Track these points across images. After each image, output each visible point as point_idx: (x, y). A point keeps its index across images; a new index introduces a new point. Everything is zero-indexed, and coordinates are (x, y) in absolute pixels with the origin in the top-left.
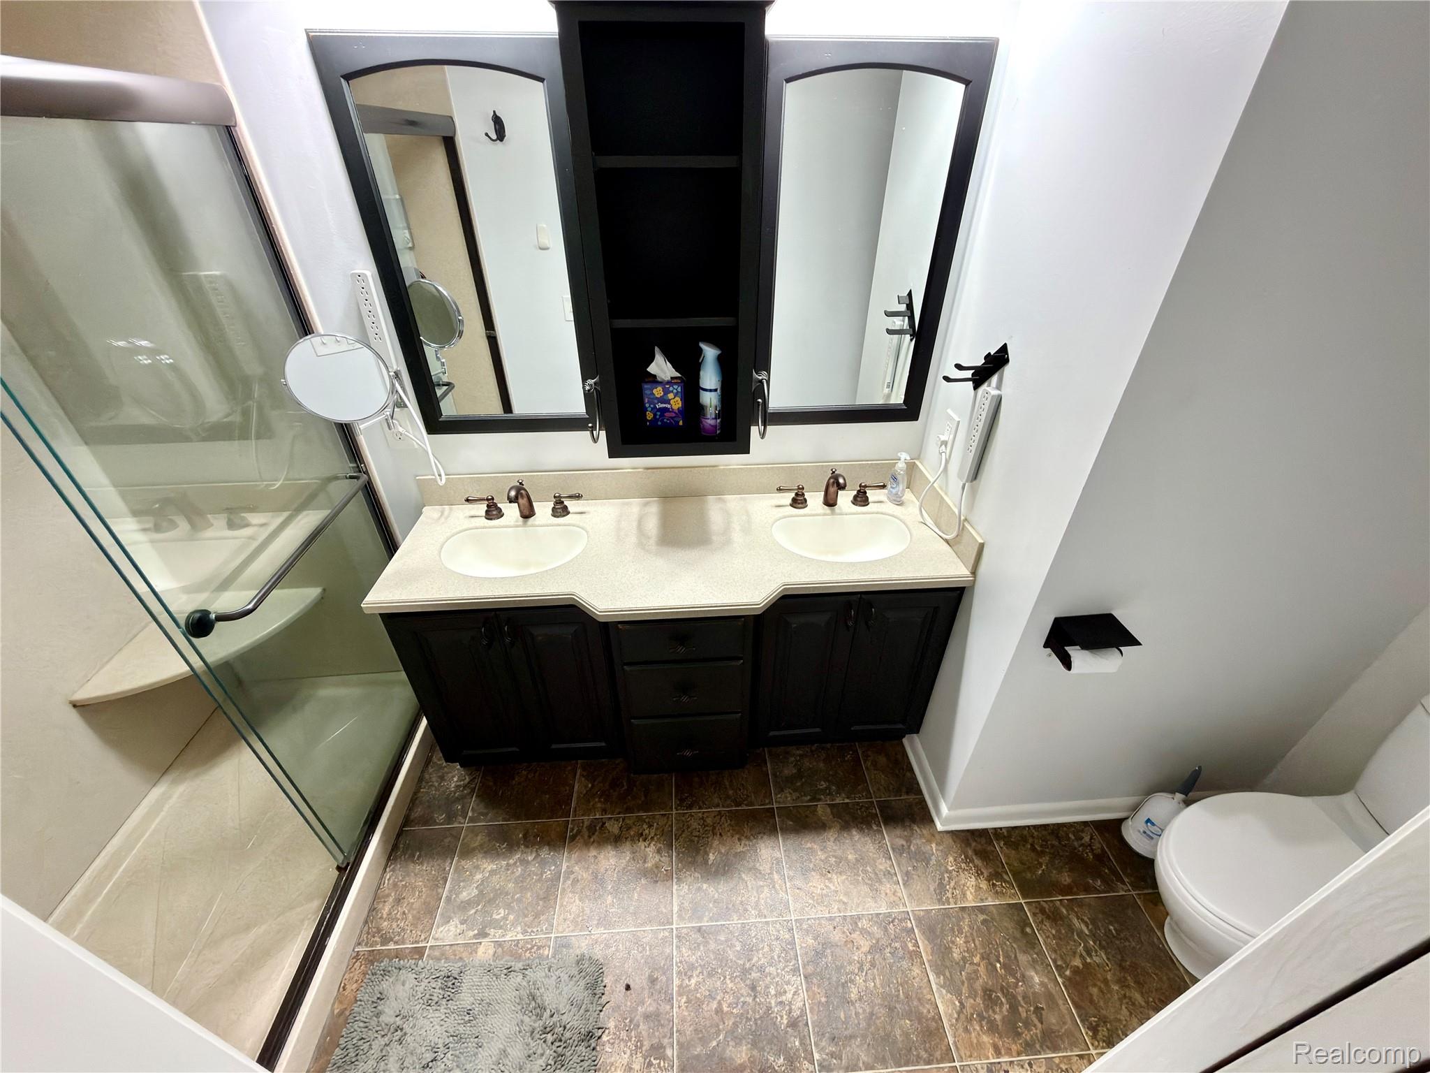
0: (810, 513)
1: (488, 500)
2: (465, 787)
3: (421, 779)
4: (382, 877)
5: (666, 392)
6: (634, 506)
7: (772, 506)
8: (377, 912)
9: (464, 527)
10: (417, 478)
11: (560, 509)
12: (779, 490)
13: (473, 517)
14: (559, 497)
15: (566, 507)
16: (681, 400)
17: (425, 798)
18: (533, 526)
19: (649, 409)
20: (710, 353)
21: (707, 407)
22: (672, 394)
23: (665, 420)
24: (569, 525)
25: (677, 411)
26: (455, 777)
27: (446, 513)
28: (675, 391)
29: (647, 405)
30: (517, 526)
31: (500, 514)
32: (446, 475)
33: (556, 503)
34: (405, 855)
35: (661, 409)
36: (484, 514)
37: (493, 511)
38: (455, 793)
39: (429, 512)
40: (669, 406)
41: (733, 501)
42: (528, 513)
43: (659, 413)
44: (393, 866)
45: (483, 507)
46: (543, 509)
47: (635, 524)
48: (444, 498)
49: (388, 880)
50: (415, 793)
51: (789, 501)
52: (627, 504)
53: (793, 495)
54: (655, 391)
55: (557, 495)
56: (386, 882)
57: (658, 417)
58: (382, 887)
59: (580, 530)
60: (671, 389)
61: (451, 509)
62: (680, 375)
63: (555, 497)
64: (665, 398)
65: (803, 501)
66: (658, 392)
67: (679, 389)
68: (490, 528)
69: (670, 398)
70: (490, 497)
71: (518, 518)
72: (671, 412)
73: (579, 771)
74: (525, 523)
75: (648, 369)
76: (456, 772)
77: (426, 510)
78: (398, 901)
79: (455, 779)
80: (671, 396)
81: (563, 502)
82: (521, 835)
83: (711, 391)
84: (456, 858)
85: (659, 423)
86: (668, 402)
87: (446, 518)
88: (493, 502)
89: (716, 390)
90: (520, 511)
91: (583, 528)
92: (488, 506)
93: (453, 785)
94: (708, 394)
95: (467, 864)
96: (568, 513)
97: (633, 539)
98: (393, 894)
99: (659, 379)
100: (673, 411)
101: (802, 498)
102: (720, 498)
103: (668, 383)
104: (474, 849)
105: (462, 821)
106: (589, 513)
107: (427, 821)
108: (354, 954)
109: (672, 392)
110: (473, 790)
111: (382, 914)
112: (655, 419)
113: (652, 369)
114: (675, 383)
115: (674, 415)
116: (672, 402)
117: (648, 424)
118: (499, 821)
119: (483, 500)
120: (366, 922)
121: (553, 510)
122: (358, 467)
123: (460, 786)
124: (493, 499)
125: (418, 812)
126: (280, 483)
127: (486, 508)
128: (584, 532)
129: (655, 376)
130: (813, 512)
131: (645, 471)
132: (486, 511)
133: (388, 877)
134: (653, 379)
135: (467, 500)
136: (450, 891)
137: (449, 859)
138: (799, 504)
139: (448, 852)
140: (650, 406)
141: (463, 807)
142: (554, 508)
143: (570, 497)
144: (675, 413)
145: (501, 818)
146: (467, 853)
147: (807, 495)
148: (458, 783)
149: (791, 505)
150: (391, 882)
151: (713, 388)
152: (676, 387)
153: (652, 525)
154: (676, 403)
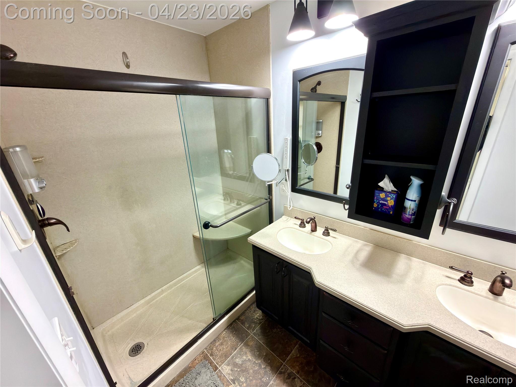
0: (473, 291)
1: (302, 220)
2: (259, 320)
3: (249, 307)
4: (222, 332)
5: (387, 196)
6: (360, 243)
7: (443, 275)
8: (215, 342)
9: (291, 226)
10: (285, 205)
11: (326, 233)
12: (451, 268)
13: (295, 224)
14: (327, 228)
15: (329, 233)
16: (394, 202)
17: (247, 314)
18: (314, 235)
19: (376, 202)
20: (416, 182)
21: (407, 208)
22: (389, 198)
23: (383, 209)
24: (327, 240)
25: (390, 207)
26: (258, 314)
27: (288, 220)
28: (392, 197)
29: (375, 200)
30: (307, 233)
31: (304, 227)
32: (292, 207)
33: (325, 230)
34: (231, 330)
35: (382, 204)
36: (299, 224)
37: (302, 225)
38: (255, 320)
39: (284, 217)
40: (387, 203)
41: (416, 262)
42: (314, 230)
43: (380, 205)
44: (227, 330)
45: (299, 222)
46: (320, 230)
47: (355, 251)
48: (289, 214)
49: (224, 334)
50: (245, 310)
51: (459, 278)
52: (357, 241)
53: (462, 275)
54: (381, 195)
55: (327, 227)
56: (223, 334)
57: (379, 207)
58: (221, 335)
59: (330, 244)
60: (390, 195)
61: (291, 219)
62: (397, 190)
63: (325, 227)
64: (385, 199)
65: (470, 282)
66: (382, 195)
67: (394, 196)
68: (298, 230)
69: (388, 200)
70: (303, 219)
71: (310, 230)
72: (387, 206)
73: (297, 346)
74: (311, 233)
75: (378, 184)
76: (259, 312)
77: (283, 217)
78: (222, 344)
79: (258, 315)
80: (389, 199)
81: (328, 230)
82: (265, 354)
83: (412, 201)
84: (243, 344)
85: (380, 210)
86: (387, 201)
87: (287, 221)
88: (303, 221)
89: (415, 201)
90: (311, 228)
91: (331, 244)
92: (301, 222)
93: (256, 316)
94: (410, 202)
95: (244, 349)
96: (329, 235)
97: (350, 257)
98: (222, 340)
99: (385, 190)
100: (388, 206)
101: (469, 280)
102: (409, 258)
103: (389, 192)
104: (249, 346)
105: (252, 332)
106: (337, 239)
107: (243, 323)
108: (203, 351)
109: (390, 197)
110: (260, 323)
111: (216, 345)
112: (377, 208)
113: (381, 184)
114: (393, 193)
115: (388, 208)
116: (389, 202)
117: (374, 208)
118: (261, 342)
119: (300, 219)
120: (211, 343)
121: (323, 232)
122: (270, 197)
123: (257, 318)
124: (303, 220)
125: (243, 318)
126: (251, 196)
127: (300, 223)
128: (331, 245)
129: (383, 188)
130: (476, 292)
131: (370, 230)
132: (300, 224)
133: (224, 333)
134: (382, 189)
135: (295, 218)
136: (235, 355)
137: (241, 342)
138: (466, 282)
139: (242, 340)
140: (376, 201)
141: (254, 326)
142: (324, 231)
143: (331, 229)
144: (389, 207)
145: (262, 341)
146: (247, 345)
147: (474, 279)
148: (258, 317)
149: (459, 280)
150: (224, 335)
151: (414, 199)
152: (392, 195)
153: (364, 255)
154: (391, 203)
